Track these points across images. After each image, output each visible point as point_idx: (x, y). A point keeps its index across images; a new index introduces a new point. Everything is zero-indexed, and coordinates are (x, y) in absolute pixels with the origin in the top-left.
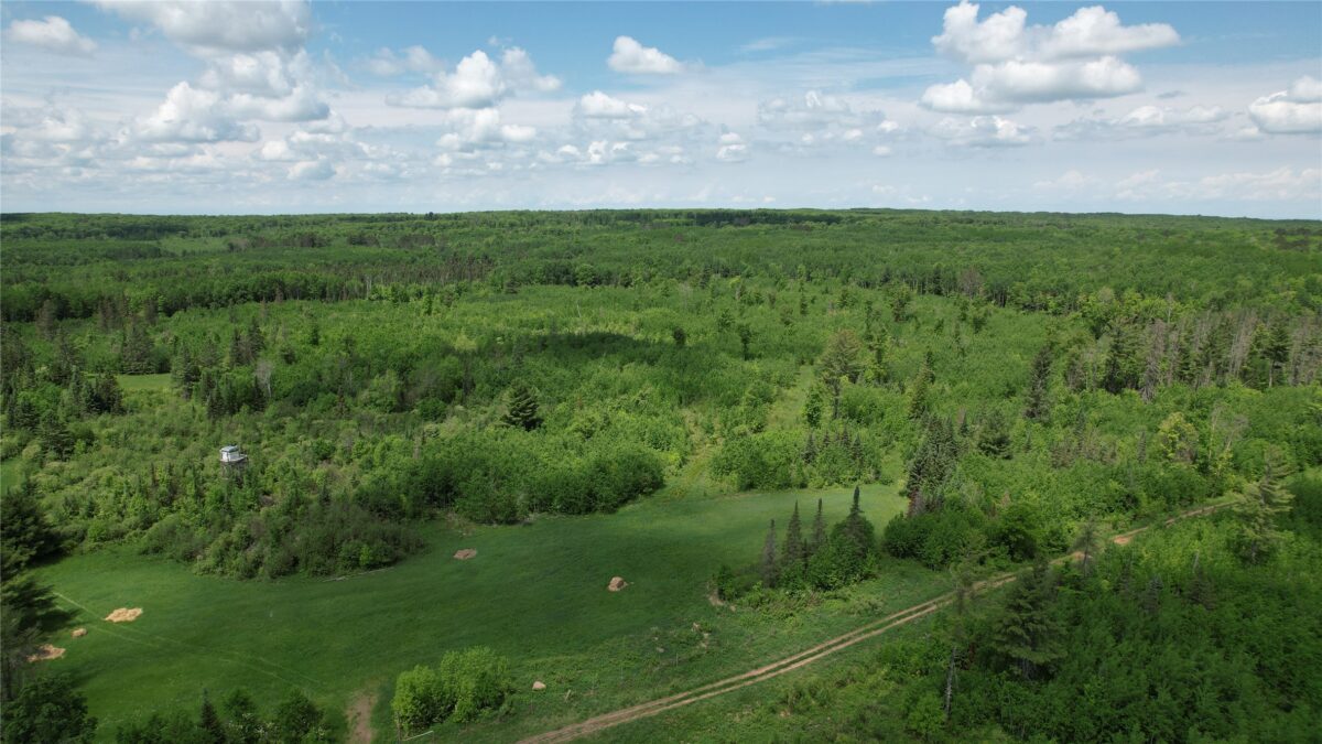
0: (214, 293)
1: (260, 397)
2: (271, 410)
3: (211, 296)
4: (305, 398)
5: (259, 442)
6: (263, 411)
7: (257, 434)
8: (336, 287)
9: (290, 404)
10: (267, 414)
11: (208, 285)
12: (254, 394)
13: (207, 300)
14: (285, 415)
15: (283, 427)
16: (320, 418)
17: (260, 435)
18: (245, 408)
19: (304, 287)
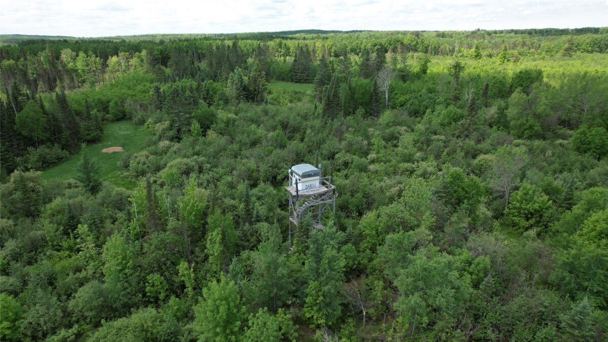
0: (362, 47)
1: (377, 101)
2: (387, 116)
3: (360, 48)
4: (422, 109)
5: (366, 154)
6: (378, 117)
7: (365, 142)
8: (435, 47)
9: (406, 113)
10: (381, 120)
11: (360, 43)
12: (371, 97)
13: (358, 51)
14: (400, 124)
15: (397, 138)
16: (440, 134)
17: (370, 144)
18: (361, 111)
19: (415, 46)
